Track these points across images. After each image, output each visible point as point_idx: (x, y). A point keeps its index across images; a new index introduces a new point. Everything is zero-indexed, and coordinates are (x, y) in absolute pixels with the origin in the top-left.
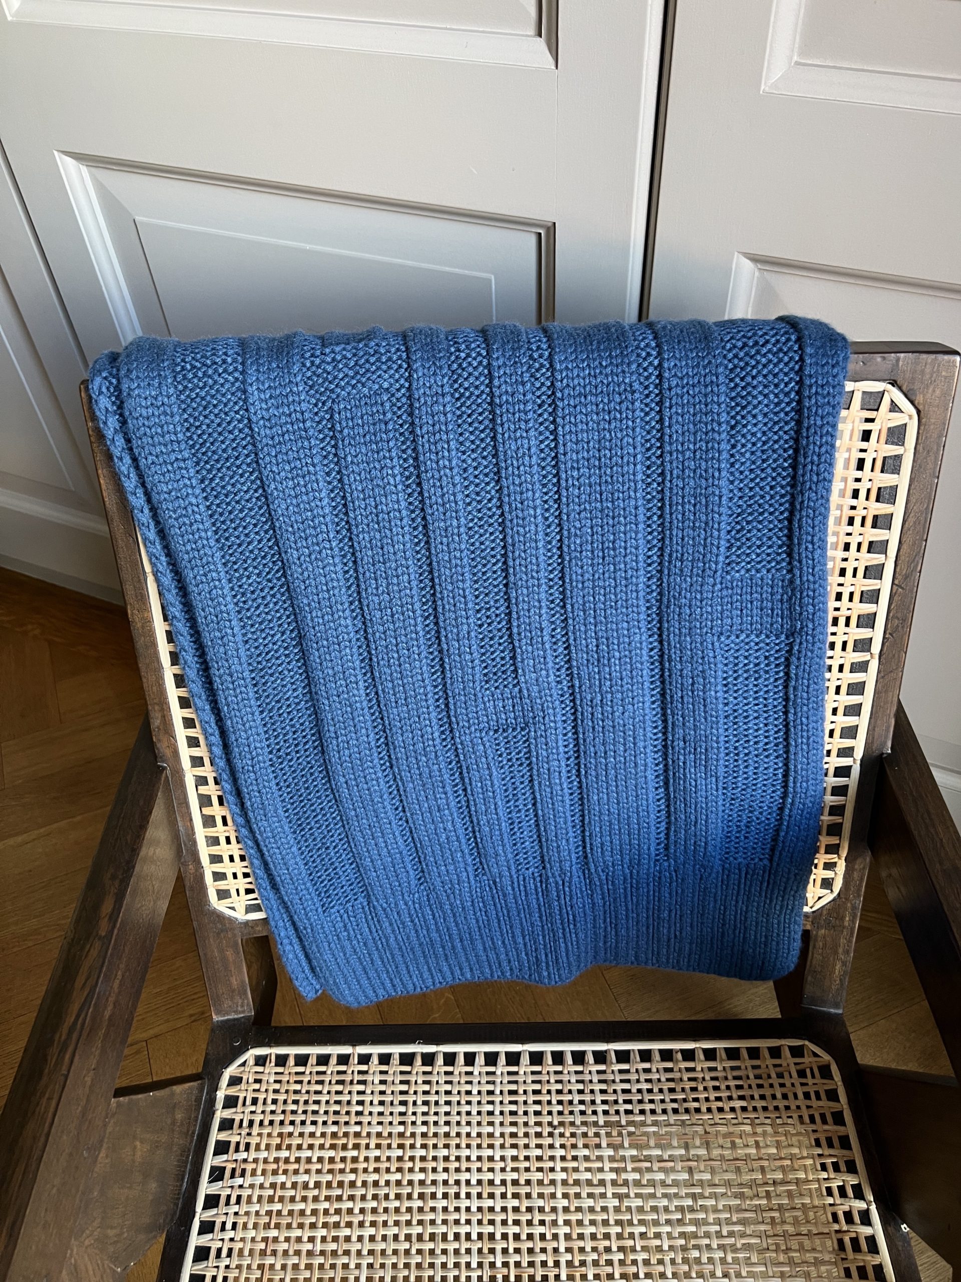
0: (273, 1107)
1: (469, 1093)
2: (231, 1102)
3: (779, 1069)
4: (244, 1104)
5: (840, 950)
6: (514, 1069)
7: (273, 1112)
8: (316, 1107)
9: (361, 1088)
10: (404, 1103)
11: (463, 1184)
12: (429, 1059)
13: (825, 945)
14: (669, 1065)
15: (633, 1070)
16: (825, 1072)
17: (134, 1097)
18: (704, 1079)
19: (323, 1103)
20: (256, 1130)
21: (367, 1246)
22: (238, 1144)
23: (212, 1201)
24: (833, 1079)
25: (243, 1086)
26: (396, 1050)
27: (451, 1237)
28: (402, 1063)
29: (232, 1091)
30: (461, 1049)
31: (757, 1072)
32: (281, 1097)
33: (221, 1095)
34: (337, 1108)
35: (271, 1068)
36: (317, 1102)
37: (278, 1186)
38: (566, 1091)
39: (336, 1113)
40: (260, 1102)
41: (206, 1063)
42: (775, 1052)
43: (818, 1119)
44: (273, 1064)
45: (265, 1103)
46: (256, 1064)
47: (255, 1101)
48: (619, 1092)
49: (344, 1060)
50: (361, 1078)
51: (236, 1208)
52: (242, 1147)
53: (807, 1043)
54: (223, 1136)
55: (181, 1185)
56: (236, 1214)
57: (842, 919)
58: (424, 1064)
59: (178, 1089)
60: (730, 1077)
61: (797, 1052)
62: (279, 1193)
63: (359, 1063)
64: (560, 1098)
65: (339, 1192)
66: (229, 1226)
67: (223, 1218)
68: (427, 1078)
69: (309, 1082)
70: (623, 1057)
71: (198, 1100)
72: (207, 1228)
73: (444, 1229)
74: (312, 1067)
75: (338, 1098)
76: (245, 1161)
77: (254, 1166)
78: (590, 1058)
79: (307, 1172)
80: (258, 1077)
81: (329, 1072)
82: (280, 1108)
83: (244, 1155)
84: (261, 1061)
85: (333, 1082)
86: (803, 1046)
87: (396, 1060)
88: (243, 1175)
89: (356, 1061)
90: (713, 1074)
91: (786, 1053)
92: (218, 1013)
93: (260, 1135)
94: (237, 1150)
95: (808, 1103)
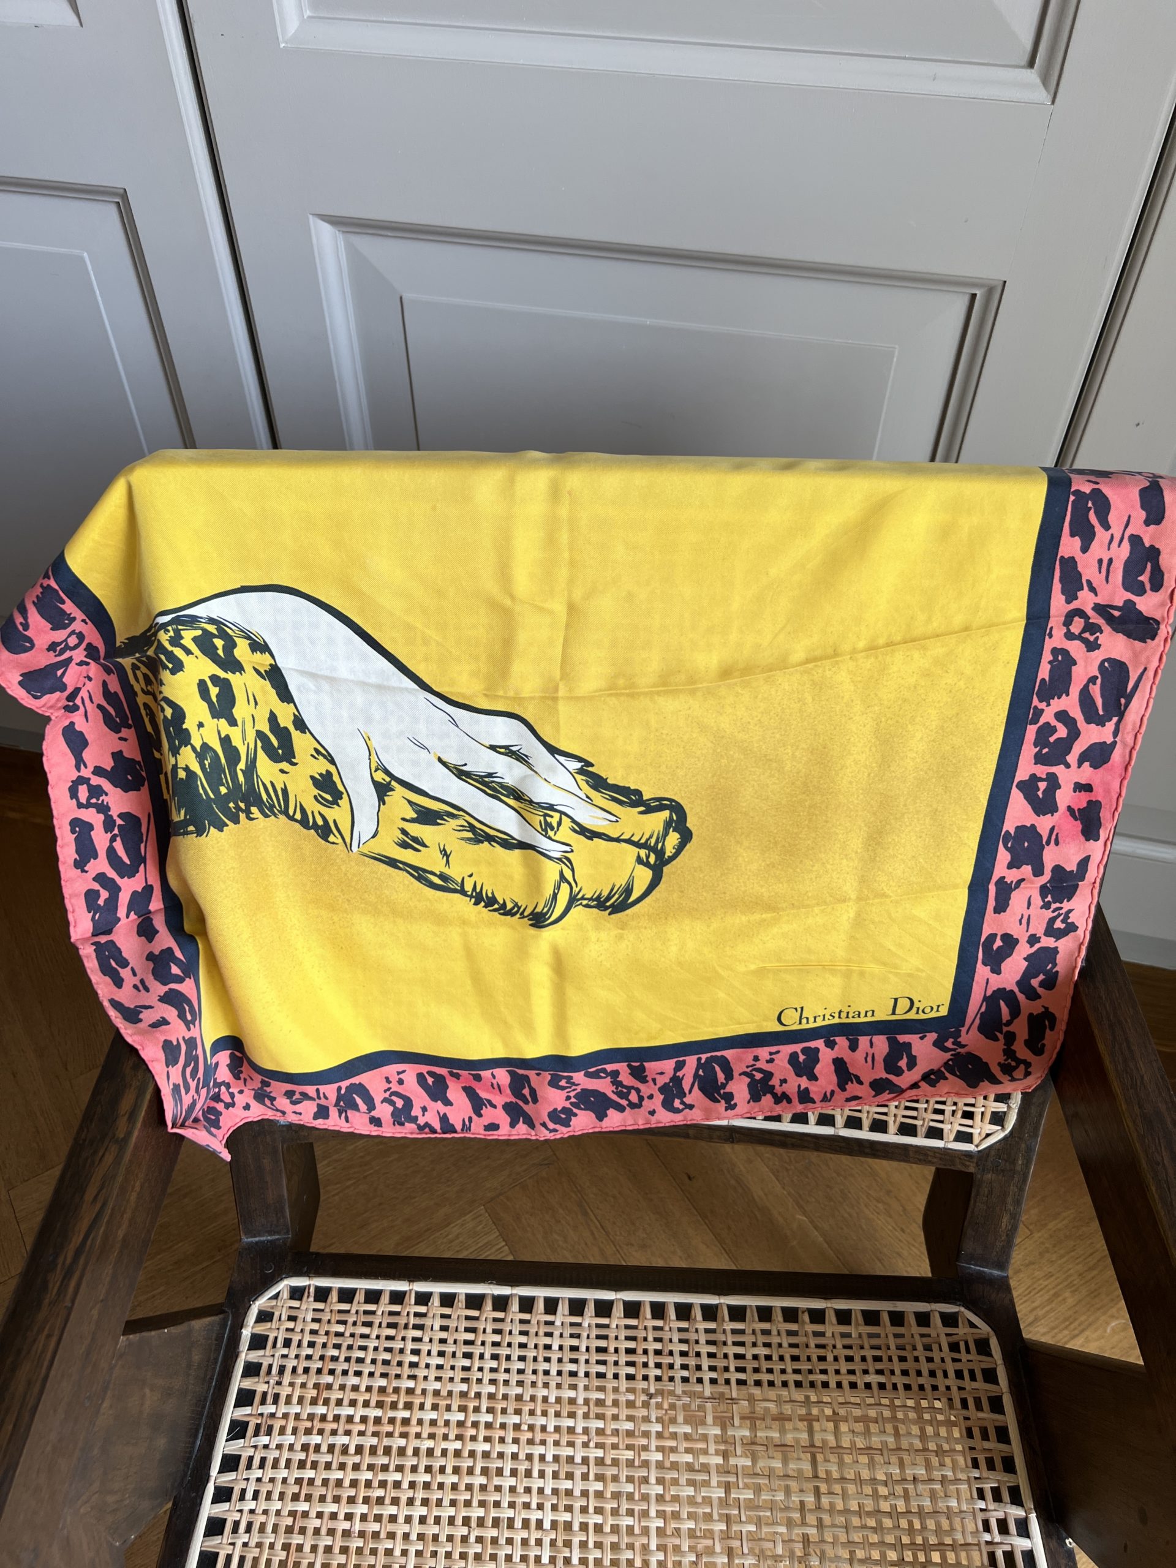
0: (310, 1351)
1: (548, 1347)
2: (259, 1342)
3: (925, 1340)
4: (274, 1346)
5: (1009, 1200)
6: (605, 1321)
7: (309, 1357)
8: (361, 1354)
9: (418, 1333)
10: (468, 1356)
11: (536, 1459)
12: (501, 1303)
13: (991, 1192)
14: (793, 1327)
15: (749, 1331)
16: (983, 1347)
17: (145, 1334)
18: (834, 1347)
19: (371, 1349)
20: (287, 1378)
21: (416, 1529)
22: (265, 1394)
23: (230, 1463)
24: (991, 1355)
25: (275, 1324)
26: (462, 1289)
27: (518, 1524)
28: (469, 1306)
29: (261, 1329)
30: (540, 1293)
31: (900, 1341)
32: (320, 1340)
33: (246, 1333)
34: (387, 1356)
35: (309, 1305)
36: (363, 1348)
37: (312, 1449)
38: (666, 1351)
39: (386, 1363)
40: (294, 1344)
41: (231, 1293)
42: (923, 1319)
43: (971, 1403)
44: (312, 1299)
45: (299, 1345)
46: (292, 1297)
47: (287, 1343)
48: (731, 1357)
49: (397, 1298)
50: (419, 1321)
51: (259, 1473)
52: (270, 1399)
53: (962, 1309)
54: (248, 1384)
55: (194, 1442)
56: (259, 1480)
57: (1014, 1162)
58: (495, 1309)
59: (198, 1324)
60: (867, 1346)
61: (950, 1320)
62: (313, 1457)
63: (416, 1303)
64: (659, 1359)
65: (385, 1460)
66: (249, 1495)
67: (243, 1485)
68: (498, 1326)
69: (355, 1324)
70: (737, 1313)
71: (220, 1338)
72: (223, 1495)
73: (510, 1513)
74: (359, 1305)
75: (389, 1344)
76: (273, 1415)
77: (283, 1422)
78: (698, 1313)
79: (348, 1433)
80: (293, 1313)
81: (379, 1313)
82: (318, 1352)
83: (272, 1409)
84: (297, 1294)
85: (384, 1325)
86: (957, 1313)
87: (461, 1302)
88: (269, 1432)
89: (413, 1301)
90: (847, 1341)
91: (936, 1320)
92: (250, 1233)
93: (292, 1384)
94: (263, 1402)
95: (960, 1383)
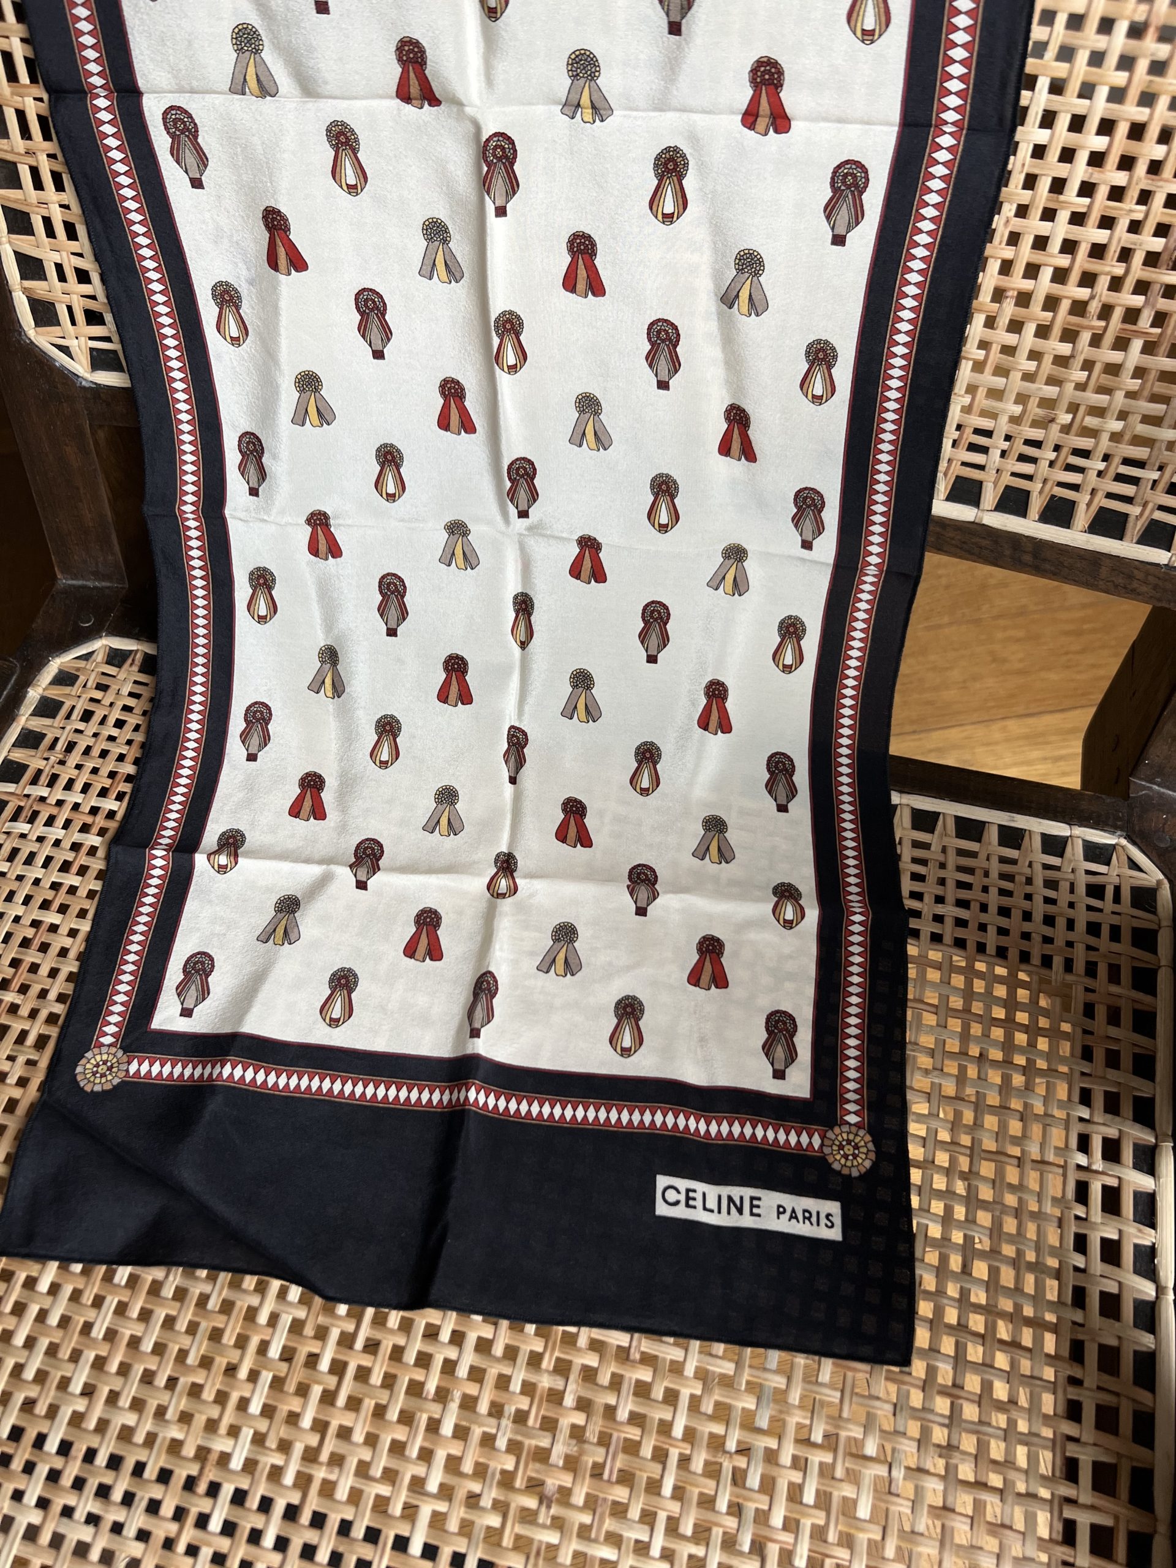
0: (115, 732)
2: (48, 708)
3: (1051, 874)
4: (68, 716)
7: (111, 739)
16: (1144, 899)
20: (75, 758)
22: (39, 772)
24: (1154, 914)
25: (76, 689)
29: (56, 692)
31: (1008, 868)
32: (132, 717)
33: (34, 695)
35: (129, 673)
37: (81, 851)
40: (96, 718)
42: (1055, 845)
43: (1102, 971)
44: (135, 668)
46: (108, 662)
47: (87, 716)
52: (44, 779)
53: (1124, 842)
54: (19, 755)
60: (951, 865)
61: (1098, 854)
62: (83, 860)
76: (43, 799)
77: (55, 811)
80: (105, 681)
82: (126, 734)
86: (1114, 847)
88: (32, 820)
91: (1077, 850)
92: (68, 572)
93: (79, 767)
94: (34, 781)
95: (1092, 940)
